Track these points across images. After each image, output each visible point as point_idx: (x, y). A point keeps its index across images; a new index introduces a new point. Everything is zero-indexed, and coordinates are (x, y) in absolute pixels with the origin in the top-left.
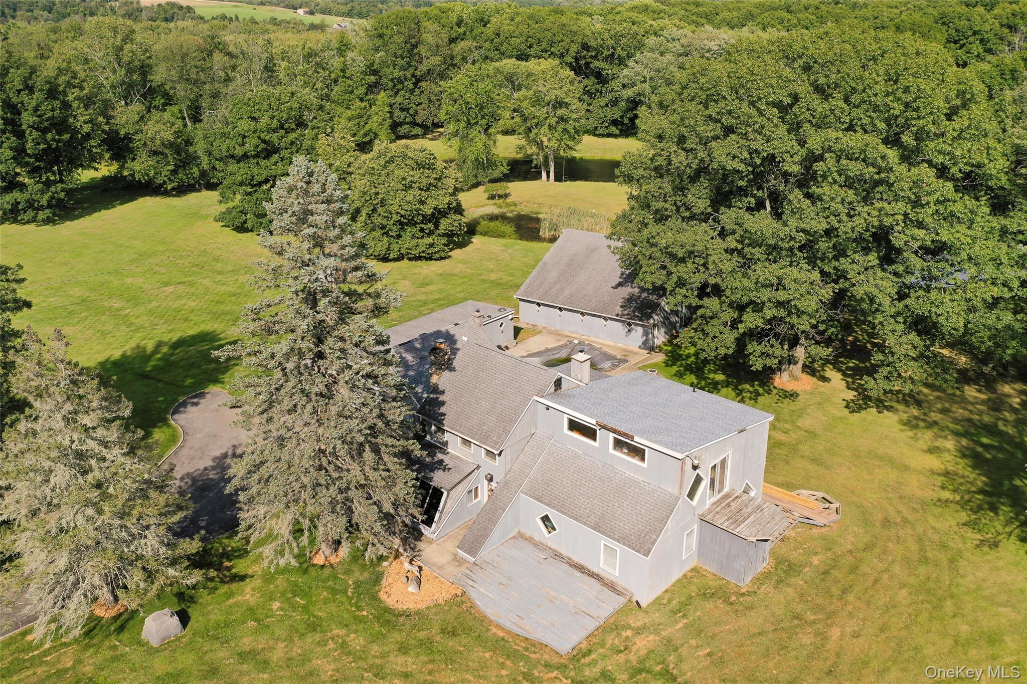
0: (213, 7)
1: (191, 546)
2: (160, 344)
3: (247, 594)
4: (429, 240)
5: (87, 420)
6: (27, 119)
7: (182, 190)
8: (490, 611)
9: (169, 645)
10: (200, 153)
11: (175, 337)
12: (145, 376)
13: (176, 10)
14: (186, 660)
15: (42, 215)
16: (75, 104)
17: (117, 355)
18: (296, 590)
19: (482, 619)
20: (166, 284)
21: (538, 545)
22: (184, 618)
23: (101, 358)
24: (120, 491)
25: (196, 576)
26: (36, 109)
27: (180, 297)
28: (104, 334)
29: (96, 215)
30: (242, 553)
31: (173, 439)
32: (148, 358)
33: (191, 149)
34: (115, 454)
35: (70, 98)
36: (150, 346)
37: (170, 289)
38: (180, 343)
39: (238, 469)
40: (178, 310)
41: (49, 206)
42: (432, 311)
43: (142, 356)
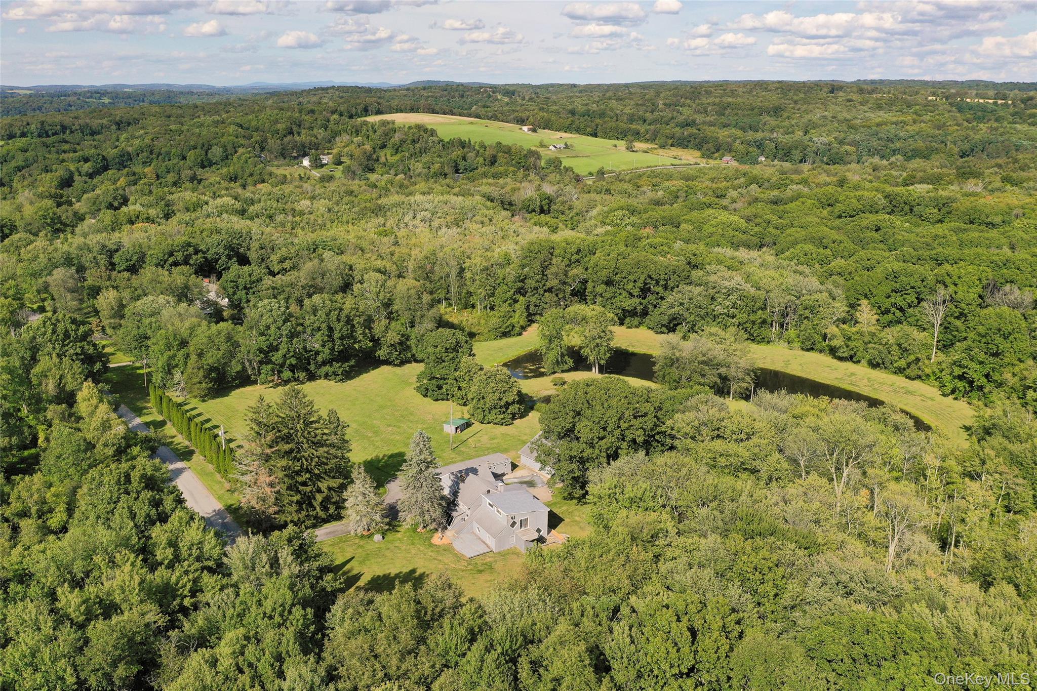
0: (453, 124)
1: (387, 520)
2: (384, 456)
3: (399, 535)
4: (502, 416)
5: (367, 486)
6: (337, 335)
7: (403, 363)
8: (456, 547)
9: (379, 542)
10: (413, 345)
11: (390, 453)
12: (378, 468)
13: (422, 133)
14: (383, 546)
15: (338, 378)
16: (357, 326)
17: (369, 459)
18: (411, 536)
19: (454, 549)
20: (389, 426)
21: (476, 535)
22: (383, 538)
23: (364, 459)
24: (372, 503)
25: (387, 527)
26: (341, 330)
27: (393, 434)
28: (365, 448)
29: (361, 377)
30: (400, 526)
31: (385, 492)
32: (379, 461)
33: (408, 343)
34: (372, 495)
35: (355, 322)
36: (381, 457)
37: (390, 429)
38: (392, 456)
39: (399, 503)
40: (392, 440)
41: (342, 374)
42: (489, 453)
43: (378, 460)
